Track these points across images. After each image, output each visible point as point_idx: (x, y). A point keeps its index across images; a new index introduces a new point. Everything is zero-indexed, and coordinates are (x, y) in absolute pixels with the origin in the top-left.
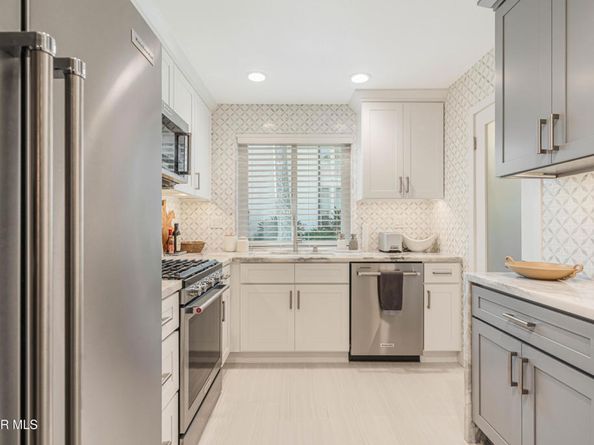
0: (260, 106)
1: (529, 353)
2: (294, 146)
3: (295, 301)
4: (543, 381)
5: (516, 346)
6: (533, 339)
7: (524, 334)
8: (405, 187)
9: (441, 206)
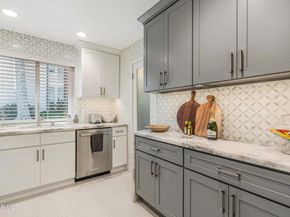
0: (10, 32)
1: (157, 160)
2: (38, 63)
3: (40, 156)
4: (162, 170)
5: (153, 159)
6: (159, 155)
7: (155, 154)
8: (103, 92)
9: (118, 102)
